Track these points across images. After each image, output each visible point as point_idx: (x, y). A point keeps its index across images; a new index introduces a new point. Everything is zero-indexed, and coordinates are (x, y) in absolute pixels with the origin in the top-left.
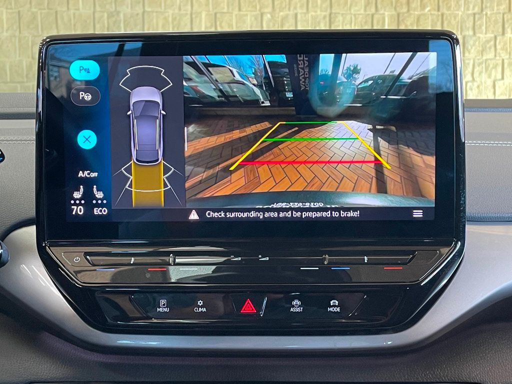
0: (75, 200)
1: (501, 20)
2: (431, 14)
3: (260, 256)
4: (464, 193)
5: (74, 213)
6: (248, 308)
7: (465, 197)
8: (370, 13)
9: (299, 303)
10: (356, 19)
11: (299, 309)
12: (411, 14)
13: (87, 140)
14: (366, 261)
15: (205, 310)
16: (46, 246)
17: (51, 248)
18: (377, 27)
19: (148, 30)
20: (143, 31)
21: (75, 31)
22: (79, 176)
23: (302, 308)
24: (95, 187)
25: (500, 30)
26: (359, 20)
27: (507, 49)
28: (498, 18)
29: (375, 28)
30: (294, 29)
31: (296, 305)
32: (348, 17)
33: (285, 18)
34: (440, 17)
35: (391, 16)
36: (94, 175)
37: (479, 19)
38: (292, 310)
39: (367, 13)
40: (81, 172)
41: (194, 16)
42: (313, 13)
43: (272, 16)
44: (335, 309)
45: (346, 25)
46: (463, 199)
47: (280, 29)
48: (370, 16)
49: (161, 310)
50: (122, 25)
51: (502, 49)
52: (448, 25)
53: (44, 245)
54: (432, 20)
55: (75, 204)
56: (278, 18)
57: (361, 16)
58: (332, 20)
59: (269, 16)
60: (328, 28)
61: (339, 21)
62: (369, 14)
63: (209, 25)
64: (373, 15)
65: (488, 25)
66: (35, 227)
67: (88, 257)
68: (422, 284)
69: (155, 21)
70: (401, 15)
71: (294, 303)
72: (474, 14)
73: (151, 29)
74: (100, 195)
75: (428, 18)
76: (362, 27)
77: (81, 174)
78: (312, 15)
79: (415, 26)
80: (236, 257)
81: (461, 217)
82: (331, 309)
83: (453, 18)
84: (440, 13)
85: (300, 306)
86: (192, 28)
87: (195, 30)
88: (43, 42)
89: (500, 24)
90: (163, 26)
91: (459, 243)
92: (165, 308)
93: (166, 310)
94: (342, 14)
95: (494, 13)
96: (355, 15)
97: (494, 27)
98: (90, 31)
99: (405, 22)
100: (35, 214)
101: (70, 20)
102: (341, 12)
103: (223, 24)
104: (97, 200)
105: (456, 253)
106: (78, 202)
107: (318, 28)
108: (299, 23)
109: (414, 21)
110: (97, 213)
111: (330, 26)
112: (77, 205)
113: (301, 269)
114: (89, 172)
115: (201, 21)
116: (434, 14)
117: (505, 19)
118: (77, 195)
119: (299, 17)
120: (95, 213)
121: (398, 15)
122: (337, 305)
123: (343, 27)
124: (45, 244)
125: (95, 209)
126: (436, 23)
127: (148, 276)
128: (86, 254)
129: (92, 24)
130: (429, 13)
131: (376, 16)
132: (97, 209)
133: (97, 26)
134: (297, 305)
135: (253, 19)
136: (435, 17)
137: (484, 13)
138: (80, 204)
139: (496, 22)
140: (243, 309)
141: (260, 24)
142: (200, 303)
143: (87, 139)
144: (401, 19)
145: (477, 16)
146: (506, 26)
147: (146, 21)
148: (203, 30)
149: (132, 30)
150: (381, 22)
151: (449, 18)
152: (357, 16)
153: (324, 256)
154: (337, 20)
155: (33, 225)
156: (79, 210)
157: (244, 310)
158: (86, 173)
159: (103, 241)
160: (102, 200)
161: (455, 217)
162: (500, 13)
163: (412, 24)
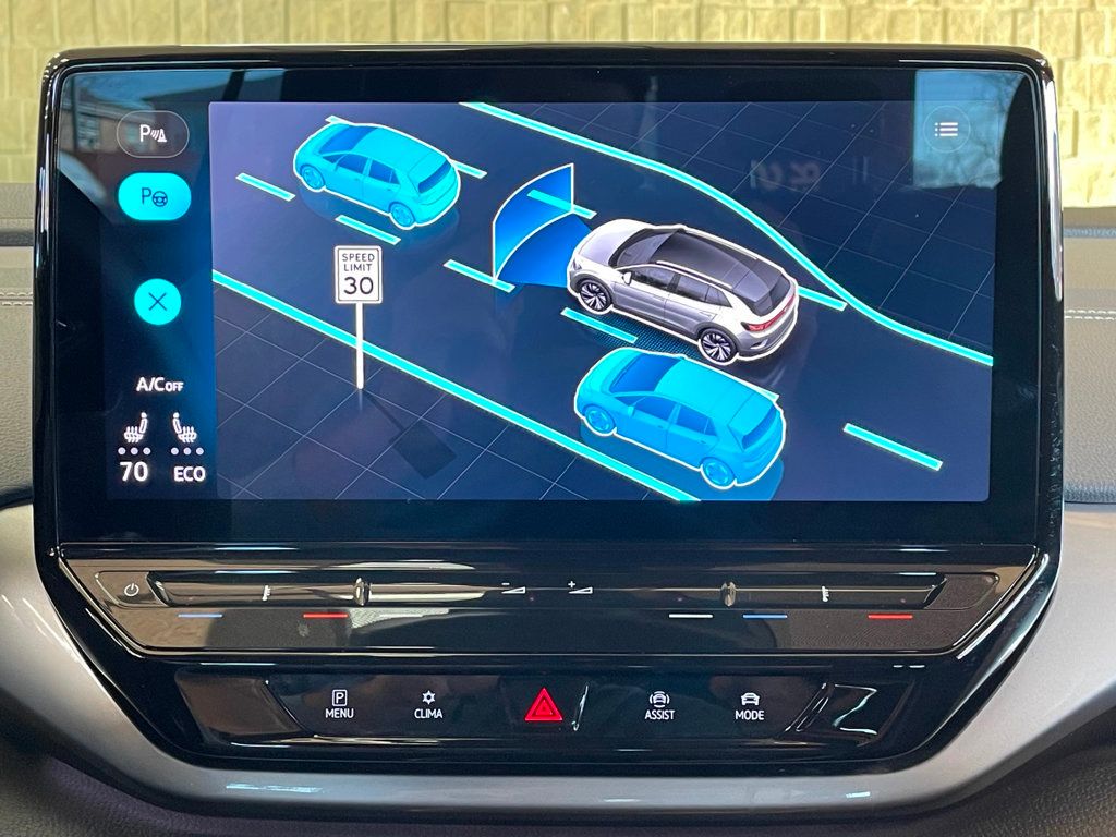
0: (129, 447)
1: (1072, 27)
2: (921, 11)
3: (572, 584)
4: (1060, 437)
5: (125, 478)
6: (543, 710)
7: (1061, 447)
8: (787, 6)
9: (665, 699)
10: (756, 19)
11: (665, 712)
12: (876, 10)
13: (156, 302)
14: (825, 599)
15: (440, 714)
16: (57, 556)
17: (68, 561)
18: (802, 38)
19: (298, 37)
20: (287, 41)
21: (135, 39)
22: (138, 389)
23: (672, 712)
24: (176, 415)
25: (1072, 48)
26: (764, 20)
27: (1084, 90)
28: (1066, 21)
29: (798, 40)
30: (619, 40)
31: (657, 704)
32: (739, 15)
33: (599, 17)
34: (940, 18)
35: (834, 14)
36: (175, 386)
37: (1025, 23)
38: (648, 715)
39: (781, 6)
40: (142, 380)
41: (398, 8)
42: (662, 6)
43: (570, 10)
44: (751, 715)
45: (734, 32)
46: (1057, 450)
47: (588, 40)
48: (787, 13)
49: (333, 713)
50: (239, 26)
51: (1076, 89)
52: (957, 36)
53: (52, 554)
54: (923, 25)
55: (129, 457)
56: (585, 14)
57: (767, 13)
58: (704, 20)
59: (565, 10)
60: (694, 40)
61: (719, 24)
62: (783, 10)
63: (431, 28)
64: (793, 12)
65: (1044, 36)
66: (31, 507)
67: (158, 584)
68: (959, 657)
69: (312, 17)
70: (854, 12)
71: (654, 699)
72: (1015, 12)
73: (303, 39)
74: (187, 435)
75: (914, 19)
76: (769, 36)
77: (142, 385)
78: (660, 11)
79: (885, 35)
80: (513, 586)
81: (1053, 495)
82: (743, 714)
83: (968, 21)
84: (939, 9)
85: (667, 707)
86: (394, 35)
87: (402, 41)
88: (52, 66)
89: (1071, 36)
90: (332, 30)
91: (1046, 555)
92: (343, 708)
93: (345, 713)
94: (726, 9)
95: (1056, 11)
96: (754, 11)
97: (1057, 40)
98: (169, 41)
99: (863, 26)
100: (31, 476)
101: (123, 14)
102: (723, 4)
103: (464, 27)
104: (181, 446)
105: (1038, 580)
106: (134, 451)
107: (671, 40)
108: (630, 27)
109: (883, 26)
110: (182, 479)
111: (699, 35)
112: (134, 459)
113: (671, 616)
114: (162, 379)
115: (413, 21)
116: (926, 11)
117: (1083, 24)
118: (133, 435)
119: (631, 12)
120: (177, 479)
121: (850, 10)
122: (757, 703)
123: (727, 36)
124: (56, 551)
125: (177, 469)
126: (931, 32)
127: (304, 631)
128: (154, 576)
129: (173, 23)
130: (916, 8)
131: (800, 14)
132: (181, 468)
133: (185, 29)
134: (661, 704)
135: (529, 16)
136: (929, 16)
137: (1036, 9)
138: (141, 457)
139: (1062, 29)
140: (531, 712)
141: (544, 27)
142: (429, 697)
143: (158, 301)
144: (854, 21)
145: (1020, 16)
146: (1085, 38)
147: (292, 18)
148: (419, 40)
149: (260, 38)
150: (810, 27)
151: (959, 20)
152: (758, 12)
153: (725, 586)
154: (714, 21)
155: (27, 504)
156: (137, 472)
157: (534, 715)
158: (155, 381)
159: (195, 546)
160: (193, 447)
161: (1037, 494)
162: (1070, 10)
163: (878, 33)
